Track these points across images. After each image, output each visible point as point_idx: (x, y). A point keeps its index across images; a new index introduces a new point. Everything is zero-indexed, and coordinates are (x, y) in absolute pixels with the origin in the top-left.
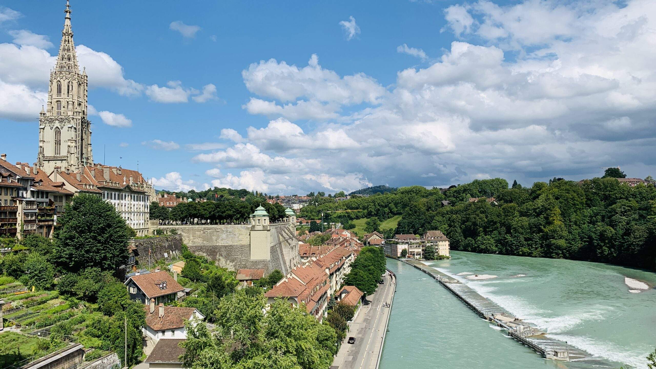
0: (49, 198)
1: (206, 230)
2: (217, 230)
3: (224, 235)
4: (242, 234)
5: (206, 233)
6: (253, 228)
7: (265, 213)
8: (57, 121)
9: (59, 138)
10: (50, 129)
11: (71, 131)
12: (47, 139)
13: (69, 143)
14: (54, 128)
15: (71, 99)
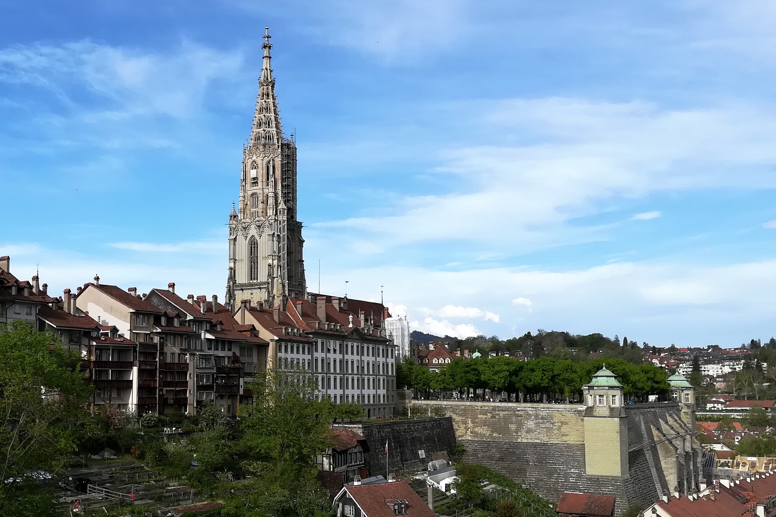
0: (232, 351)
1: (497, 412)
2: (517, 413)
3: (531, 423)
4: (566, 423)
5: (497, 417)
6: (590, 412)
7: (614, 382)
8: (253, 226)
9: (256, 253)
10: (243, 239)
11: (273, 241)
12: (240, 256)
13: (270, 261)
14: (249, 237)
15: (271, 190)
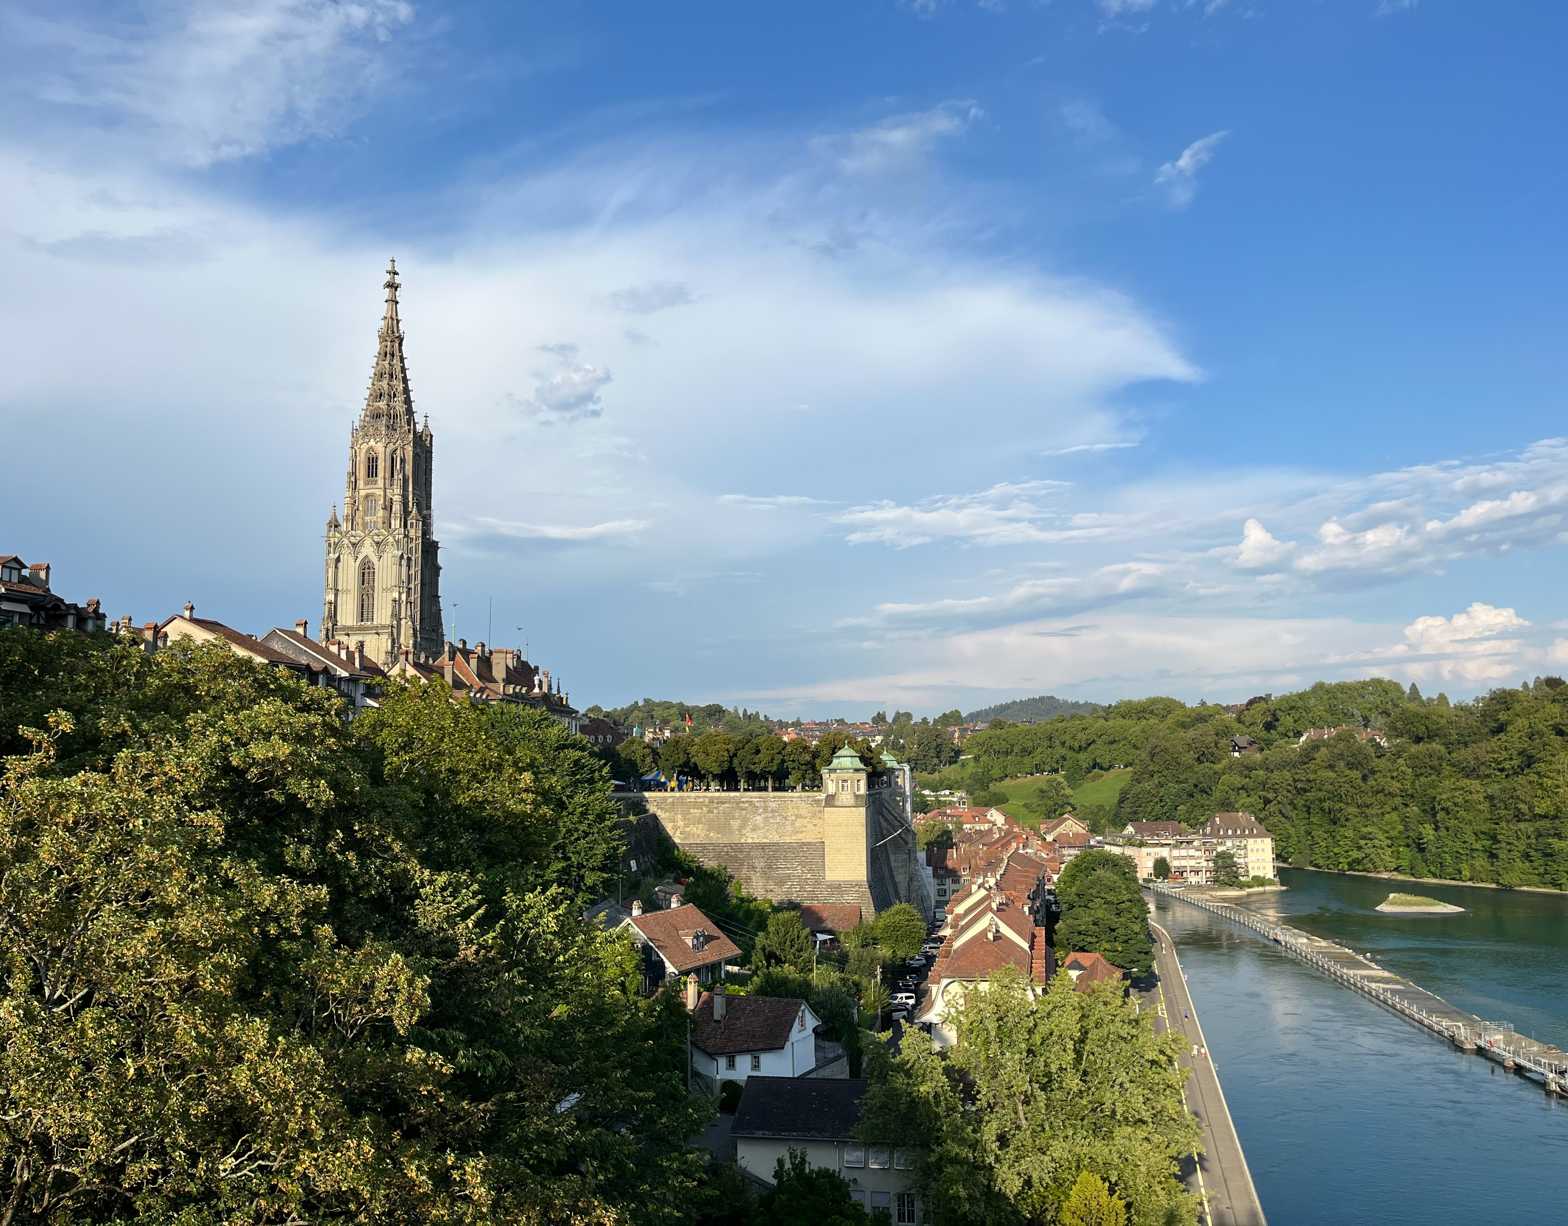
1: (716, 805)
2: (739, 804)
3: (758, 818)
4: (801, 817)
6: (830, 801)
7: (857, 763)
8: (368, 542)
9: (371, 583)
10: (351, 560)
11: (400, 565)
12: (345, 585)
13: (396, 595)
14: (361, 557)
15: (398, 491)
